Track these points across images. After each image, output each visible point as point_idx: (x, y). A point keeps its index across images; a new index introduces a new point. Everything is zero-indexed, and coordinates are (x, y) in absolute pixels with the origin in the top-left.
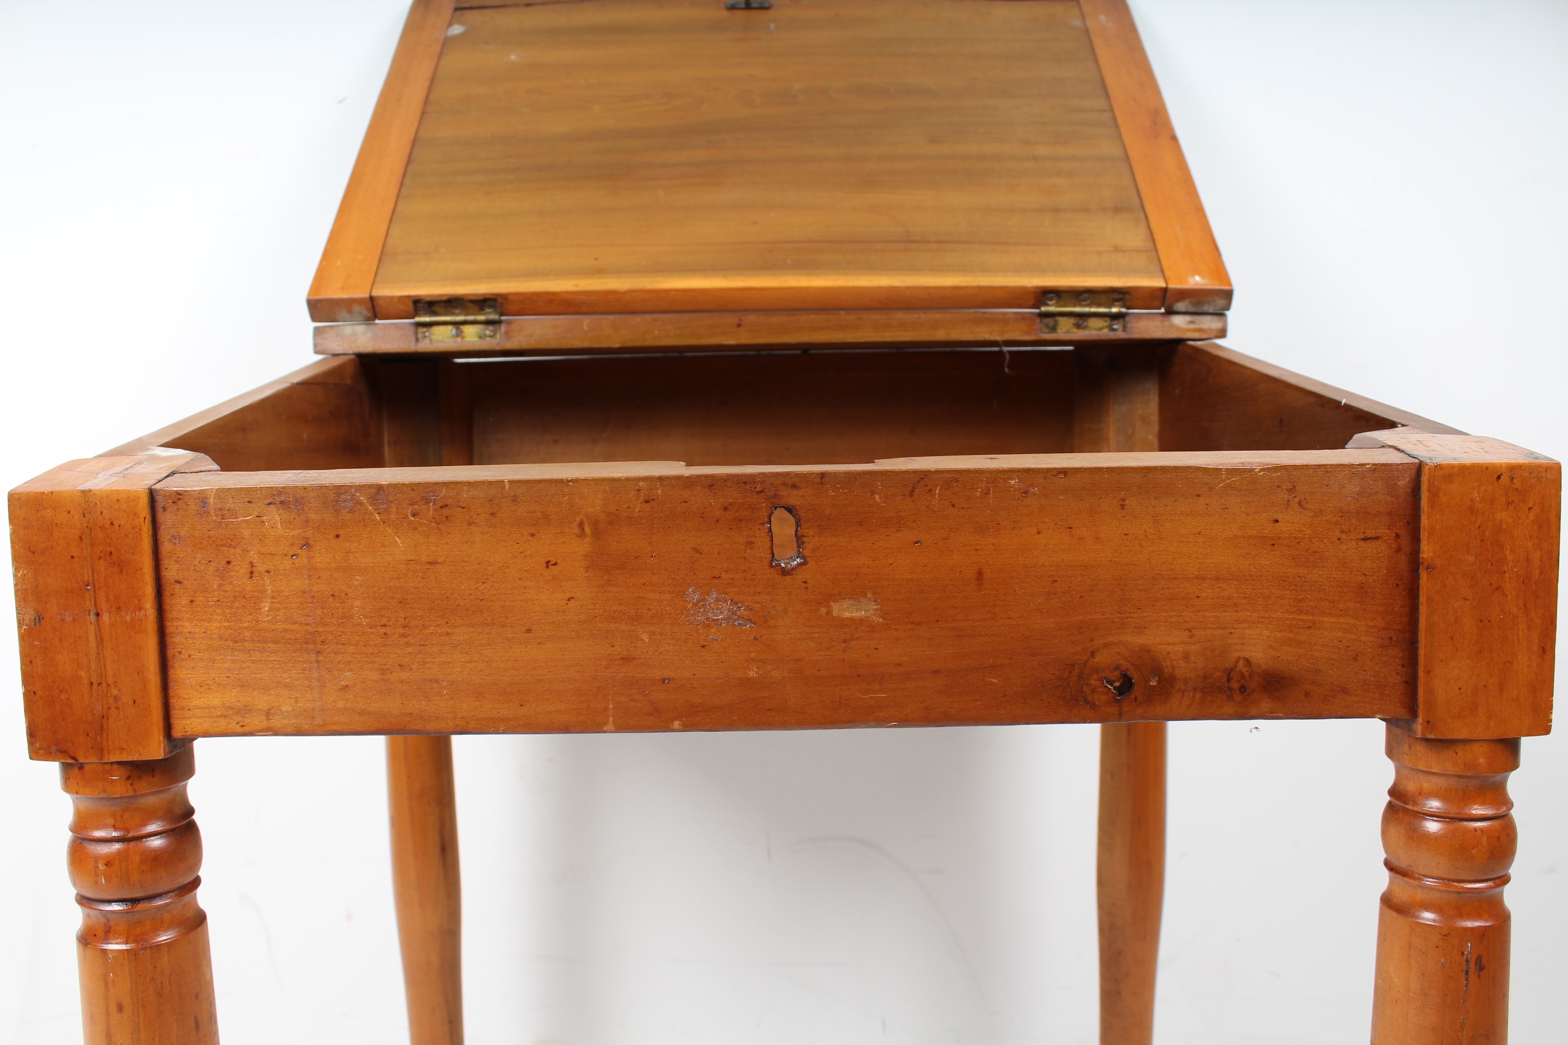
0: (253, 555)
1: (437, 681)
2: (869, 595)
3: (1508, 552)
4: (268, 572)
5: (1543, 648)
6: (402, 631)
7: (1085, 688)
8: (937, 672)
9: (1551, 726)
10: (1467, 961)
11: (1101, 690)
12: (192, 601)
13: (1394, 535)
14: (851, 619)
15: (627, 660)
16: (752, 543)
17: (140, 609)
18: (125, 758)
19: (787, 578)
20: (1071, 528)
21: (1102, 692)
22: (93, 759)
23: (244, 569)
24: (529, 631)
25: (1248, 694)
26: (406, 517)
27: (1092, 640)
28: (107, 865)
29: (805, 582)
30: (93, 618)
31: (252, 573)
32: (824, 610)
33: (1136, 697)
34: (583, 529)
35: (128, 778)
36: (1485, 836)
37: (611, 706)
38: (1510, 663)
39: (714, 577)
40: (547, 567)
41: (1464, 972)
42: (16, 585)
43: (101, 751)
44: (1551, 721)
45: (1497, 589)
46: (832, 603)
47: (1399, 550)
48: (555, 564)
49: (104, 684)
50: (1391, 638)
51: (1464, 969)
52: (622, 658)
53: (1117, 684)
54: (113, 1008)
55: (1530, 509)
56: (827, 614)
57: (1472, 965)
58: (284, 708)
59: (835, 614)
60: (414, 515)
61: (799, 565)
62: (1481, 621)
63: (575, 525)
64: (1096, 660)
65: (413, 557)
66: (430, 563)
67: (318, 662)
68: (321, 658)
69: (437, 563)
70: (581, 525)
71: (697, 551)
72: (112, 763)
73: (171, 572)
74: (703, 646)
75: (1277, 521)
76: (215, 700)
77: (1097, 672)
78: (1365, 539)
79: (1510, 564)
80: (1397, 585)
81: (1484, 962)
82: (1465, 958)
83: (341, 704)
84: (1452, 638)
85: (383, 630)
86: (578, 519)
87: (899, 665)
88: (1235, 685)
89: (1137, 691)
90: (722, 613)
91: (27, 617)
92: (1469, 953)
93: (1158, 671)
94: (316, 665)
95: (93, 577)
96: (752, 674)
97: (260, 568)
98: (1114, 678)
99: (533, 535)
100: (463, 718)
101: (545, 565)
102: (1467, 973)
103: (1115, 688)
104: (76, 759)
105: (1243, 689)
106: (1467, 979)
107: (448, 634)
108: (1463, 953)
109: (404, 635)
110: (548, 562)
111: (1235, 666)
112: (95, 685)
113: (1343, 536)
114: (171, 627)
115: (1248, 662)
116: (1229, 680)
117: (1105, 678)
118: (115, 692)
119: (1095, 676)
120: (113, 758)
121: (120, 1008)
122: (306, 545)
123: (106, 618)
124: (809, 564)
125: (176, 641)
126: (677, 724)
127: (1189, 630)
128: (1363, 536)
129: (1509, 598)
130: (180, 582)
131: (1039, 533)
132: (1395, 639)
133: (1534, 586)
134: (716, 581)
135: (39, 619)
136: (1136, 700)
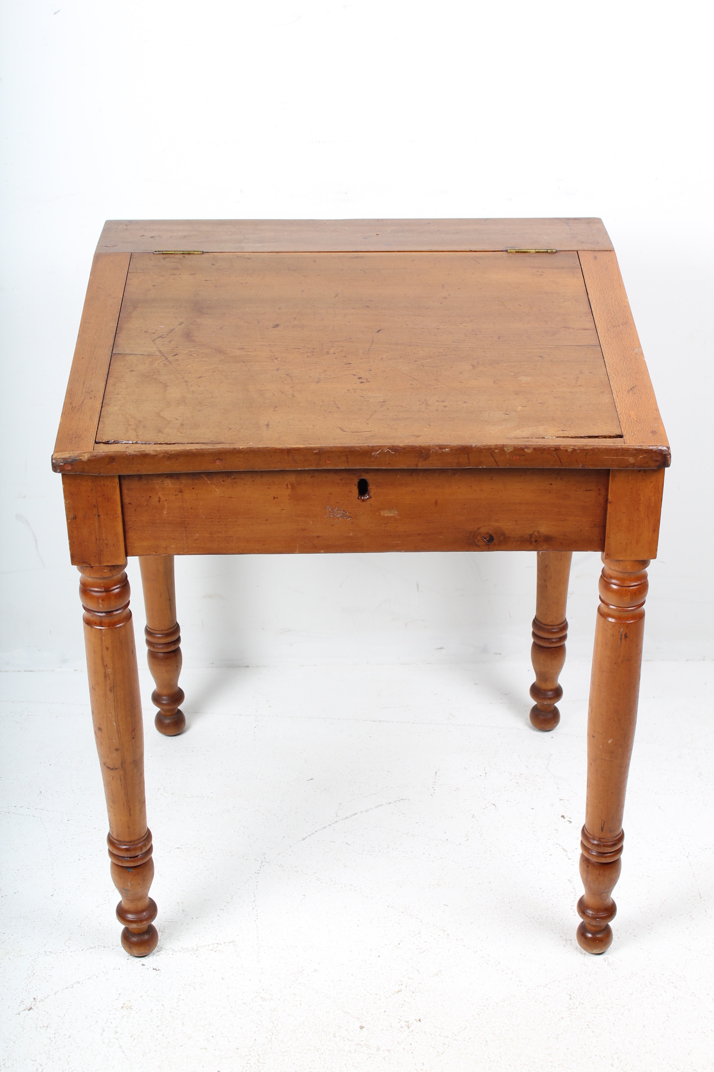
0: (160, 494)
1: (232, 537)
2: (395, 508)
3: (642, 497)
4: (166, 500)
5: (654, 530)
6: (218, 520)
7: (475, 540)
8: (420, 534)
9: (656, 556)
10: (621, 635)
11: (481, 541)
12: (135, 510)
13: (598, 489)
14: (388, 516)
15: (304, 530)
16: (351, 491)
17: (116, 514)
18: (110, 564)
19: (364, 503)
20: (471, 486)
21: (482, 542)
22: (97, 565)
23: (157, 499)
24: (267, 520)
25: (538, 543)
26: (220, 482)
27: (478, 524)
28: (103, 600)
29: (371, 504)
30: (97, 517)
31: (159, 500)
32: (377, 513)
33: (495, 543)
34: (288, 486)
35: (110, 570)
36: (629, 593)
37: (298, 545)
38: (641, 535)
39: (337, 503)
40: (274, 499)
41: (620, 639)
42: (65, 506)
43: (100, 562)
44: (656, 554)
45: (637, 509)
46: (381, 511)
47: (600, 494)
48: (277, 498)
49: (102, 539)
50: (595, 524)
51: (620, 637)
52: (302, 529)
53: (487, 539)
54: (104, 649)
55: (651, 482)
56: (379, 515)
57: (623, 636)
58: (172, 546)
59: (382, 514)
60: (223, 481)
61: (368, 498)
62: (630, 520)
63: (285, 485)
64: (480, 531)
65: (223, 495)
66: (229, 497)
67: (186, 530)
68: (187, 529)
69: (232, 498)
70: (287, 485)
71: (331, 494)
72: (105, 566)
73: (127, 500)
74: (332, 525)
75: (551, 484)
76: (145, 543)
77: (480, 535)
78: (586, 490)
79: (642, 501)
80: (599, 506)
81: (628, 635)
82: (620, 633)
83: (195, 545)
84: (618, 526)
85: (211, 520)
86: (286, 483)
87: (405, 532)
88: (533, 540)
89: (495, 541)
90: (340, 514)
91: (70, 517)
92: (622, 632)
93: (503, 534)
94: (185, 532)
95: (97, 503)
96: (351, 535)
97: (163, 499)
98: (486, 537)
99: (268, 488)
100: (242, 549)
101: (273, 498)
102: (621, 639)
103: (487, 540)
104: (90, 565)
105: (536, 541)
106: (621, 641)
107: (236, 521)
108: (620, 632)
109: (219, 522)
110: (274, 497)
111: (534, 533)
112: (98, 540)
113: (578, 490)
114: (127, 519)
115: (538, 532)
116: (531, 538)
117: (483, 537)
118: (106, 542)
119: (479, 536)
120: (105, 565)
121: (107, 649)
122: (181, 491)
123: (102, 517)
124: (372, 498)
125: (129, 524)
126: (322, 551)
127: (516, 521)
128: (586, 489)
129: (641, 512)
130: (130, 504)
131: (459, 488)
132: (597, 525)
133: (652, 509)
134: (338, 504)
135: (75, 518)
136: (495, 544)
